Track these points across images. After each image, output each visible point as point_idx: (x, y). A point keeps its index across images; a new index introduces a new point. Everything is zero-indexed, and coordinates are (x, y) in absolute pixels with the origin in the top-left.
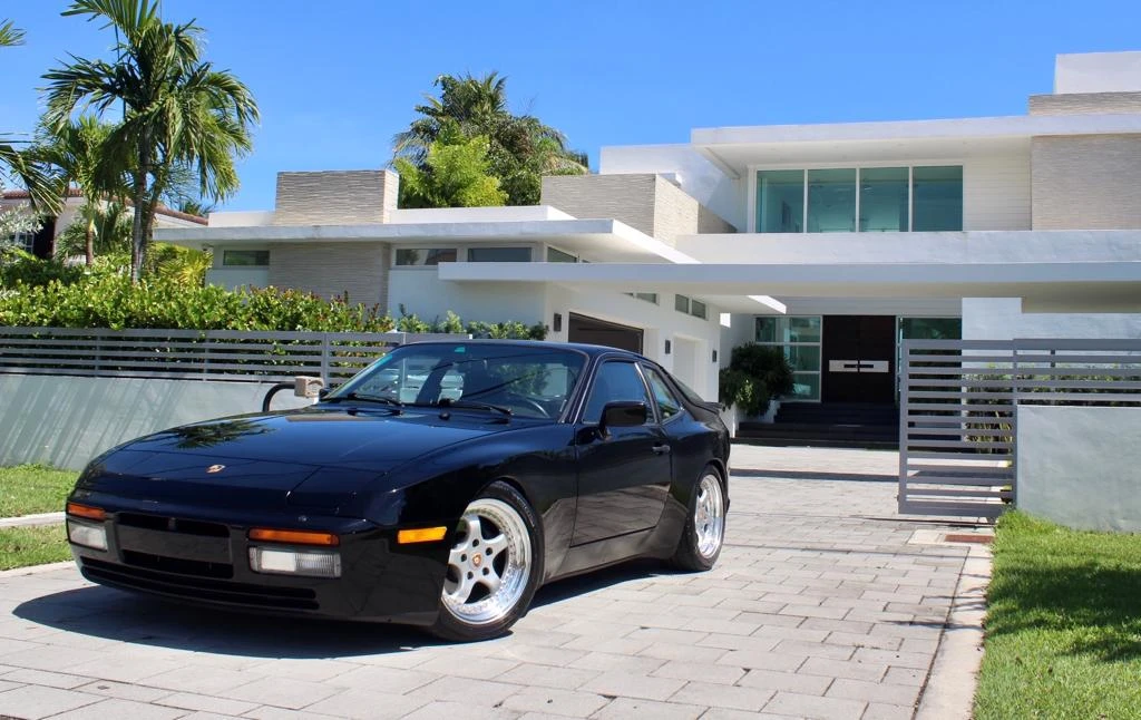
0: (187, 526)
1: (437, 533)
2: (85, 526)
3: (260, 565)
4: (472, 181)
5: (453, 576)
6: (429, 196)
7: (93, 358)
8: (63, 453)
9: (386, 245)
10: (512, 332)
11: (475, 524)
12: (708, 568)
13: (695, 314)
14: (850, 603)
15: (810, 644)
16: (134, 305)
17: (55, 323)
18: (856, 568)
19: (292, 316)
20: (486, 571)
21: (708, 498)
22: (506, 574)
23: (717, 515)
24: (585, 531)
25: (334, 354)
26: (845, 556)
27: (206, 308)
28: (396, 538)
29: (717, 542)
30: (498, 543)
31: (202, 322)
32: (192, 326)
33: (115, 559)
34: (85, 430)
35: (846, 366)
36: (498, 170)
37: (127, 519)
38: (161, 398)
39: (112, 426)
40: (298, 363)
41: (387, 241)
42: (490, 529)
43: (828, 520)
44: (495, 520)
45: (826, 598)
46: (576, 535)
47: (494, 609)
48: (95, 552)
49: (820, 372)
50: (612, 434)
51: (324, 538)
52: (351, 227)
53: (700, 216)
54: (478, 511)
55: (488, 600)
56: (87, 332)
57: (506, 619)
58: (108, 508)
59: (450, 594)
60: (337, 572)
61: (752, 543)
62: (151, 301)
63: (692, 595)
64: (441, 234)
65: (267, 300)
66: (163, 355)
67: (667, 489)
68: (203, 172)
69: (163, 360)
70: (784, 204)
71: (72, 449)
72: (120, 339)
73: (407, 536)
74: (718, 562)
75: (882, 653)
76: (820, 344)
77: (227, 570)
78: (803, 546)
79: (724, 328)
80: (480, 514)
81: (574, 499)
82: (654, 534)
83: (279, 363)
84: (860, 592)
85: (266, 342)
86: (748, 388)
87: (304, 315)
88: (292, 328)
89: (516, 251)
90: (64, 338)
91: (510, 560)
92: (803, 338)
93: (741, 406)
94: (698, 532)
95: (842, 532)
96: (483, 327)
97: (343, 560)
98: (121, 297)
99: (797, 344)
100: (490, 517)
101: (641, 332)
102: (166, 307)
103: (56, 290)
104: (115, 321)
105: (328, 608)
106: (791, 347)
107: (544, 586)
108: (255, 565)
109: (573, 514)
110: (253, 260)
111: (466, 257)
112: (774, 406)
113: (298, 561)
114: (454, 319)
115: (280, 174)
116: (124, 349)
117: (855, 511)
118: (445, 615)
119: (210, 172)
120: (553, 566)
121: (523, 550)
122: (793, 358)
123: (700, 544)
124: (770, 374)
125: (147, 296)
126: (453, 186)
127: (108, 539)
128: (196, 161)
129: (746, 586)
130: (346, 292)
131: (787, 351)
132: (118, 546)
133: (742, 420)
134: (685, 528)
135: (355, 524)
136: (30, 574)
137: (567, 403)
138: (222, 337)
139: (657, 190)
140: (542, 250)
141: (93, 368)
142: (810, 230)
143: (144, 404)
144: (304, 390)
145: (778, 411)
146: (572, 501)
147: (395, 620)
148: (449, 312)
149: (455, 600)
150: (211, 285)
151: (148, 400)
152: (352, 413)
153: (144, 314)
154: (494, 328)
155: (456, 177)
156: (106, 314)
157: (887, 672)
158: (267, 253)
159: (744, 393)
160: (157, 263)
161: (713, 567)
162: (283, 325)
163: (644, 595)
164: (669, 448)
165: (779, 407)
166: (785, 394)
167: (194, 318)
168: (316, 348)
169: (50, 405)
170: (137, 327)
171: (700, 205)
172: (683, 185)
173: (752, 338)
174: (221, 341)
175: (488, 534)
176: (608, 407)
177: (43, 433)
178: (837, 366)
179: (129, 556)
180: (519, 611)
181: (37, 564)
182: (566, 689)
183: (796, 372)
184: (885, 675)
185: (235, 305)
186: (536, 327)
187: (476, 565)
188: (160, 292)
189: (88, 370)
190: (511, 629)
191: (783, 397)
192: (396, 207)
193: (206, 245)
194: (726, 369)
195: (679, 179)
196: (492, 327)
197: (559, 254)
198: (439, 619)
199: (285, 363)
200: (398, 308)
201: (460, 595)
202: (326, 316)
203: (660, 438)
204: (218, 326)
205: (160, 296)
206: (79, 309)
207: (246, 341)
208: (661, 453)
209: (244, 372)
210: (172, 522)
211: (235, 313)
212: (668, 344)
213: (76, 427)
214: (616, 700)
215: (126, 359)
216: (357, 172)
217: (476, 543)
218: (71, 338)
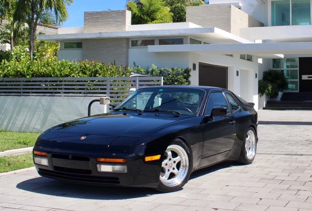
0: (75, 158)
1: (158, 157)
2: (40, 158)
3: (100, 170)
4: (159, 9)
5: (163, 171)
6: (142, 16)
7: (20, 89)
8: (10, 125)
9: (127, 39)
10: (177, 72)
11: (169, 153)
12: (251, 163)
13: (248, 60)
14: (299, 175)
15: (283, 190)
16: (35, 69)
17: (5, 76)
18: (304, 161)
19: (94, 71)
20: (174, 169)
21: (250, 138)
22: (180, 169)
23: (254, 144)
24: (206, 152)
25: (111, 85)
26: (300, 157)
27: (62, 69)
28: (144, 159)
29: (254, 154)
30: (177, 159)
31: (61, 74)
32: (57, 76)
33: (51, 169)
34: (18, 116)
35: (309, 77)
36: (169, 4)
37: (55, 156)
38: (47, 103)
39: (29, 115)
40: (98, 89)
41: (128, 37)
42: (175, 154)
43: (297, 142)
44: (176, 152)
45: (291, 173)
46: (204, 154)
47: (177, 181)
48: (43, 167)
49: (298, 80)
50: (215, 119)
51: (121, 160)
52: (113, 32)
53: (249, 19)
54: (171, 149)
55: (175, 178)
56: (17, 79)
57: (181, 185)
58: (48, 152)
59: (162, 177)
60: (126, 171)
61: (267, 153)
62: (41, 67)
63: (244, 173)
64: (148, 34)
65: (85, 65)
66: (46, 87)
67: (236, 134)
68: (56, 13)
69: (46, 89)
70: (283, 14)
71: (14, 124)
72: (30, 81)
73: (148, 159)
74: (254, 161)
75: (307, 192)
76: (298, 69)
77: (90, 172)
78: (286, 153)
79: (259, 64)
80: (171, 150)
81: (203, 142)
82: (231, 152)
83: (91, 89)
84: (303, 170)
85: (85, 81)
86: (270, 88)
87: (99, 70)
88: (95, 76)
89: (178, 40)
90: (9, 82)
91: (182, 165)
92: (292, 66)
93: (267, 95)
94: (247, 150)
95: (301, 147)
96: (165, 70)
97: (128, 167)
98: (30, 66)
99: (290, 69)
100: (175, 151)
101: (227, 68)
102: (47, 69)
103: (4, 64)
104: (28, 75)
105: (123, 183)
106: (287, 70)
107: (193, 172)
108: (99, 170)
109: (203, 147)
110: (76, 46)
111: (158, 42)
112: (280, 94)
113: (113, 168)
114: (154, 67)
115: (85, 12)
116: (32, 85)
117: (307, 138)
118: (161, 184)
119: (58, 12)
120: (196, 165)
121: (186, 161)
122: (288, 75)
123: (247, 155)
124: (279, 82)
125: (40, 65)
126: (151, 11)
127: (49, 162)
128: (53, 9)
129: (264, 169)
130: (114, 61)
131: (285, 72)
132: (52, 164)
133: (268, 100)
134: (242, 149)
135: (131, 155)
136: (15, 173)
137: (199, 109)
138: (68, 80)
139: (232, 11)
140: (188, 38)
141: (20, 93)
142: (292, 25)
143: (40, 106)
144: (103, 102)
145: (282, 96)
146: (201, 143)
147: (145, 186)
148: (152, 65)
149: (164, 178)
150: (64, 60)
151: (42, 105)
152: (125, 114)
153: (39, 72)
154: (170, 70)
155: (152, 8)
156: (24, 72)
157: (307, 198)
158: (81, 43)
159: (268, 90)
160: (38, 47)
161: (253, 162)
162: (91, 75)
163: (228, 174)
164: (235, 122)
165: (282, 94)
166: (285, 89)
167: (58, 73)
168: (104, 83)
169: (5, 107)
170: (36, 77)
171: (249, 16)
172: (242, 8)
173: (271, 68)
174: (68, 81)
175: (174, 156)
176: (213, 110)
177: (3, 118)
178: (305, 77)
179: (56, 168)
180: (185, 181)
181: (17, 170)
182: (201, 207)
183: (289, 80)
184: (306, 199)
185: (73, 67)
186: (186, 69)
187: (171, 167)
188: (45, 63)
189: (18, 94)
190: (183, 187)
191: (284, 90)
192: (131, 24)
193: (57, 41)
194: (261, 80)
195: (241, 5)
196: (169, 70)
197: (194, 41)
198: (159, 185)
199: (93, 89)
200: (133, 63)
201: (165, 177)
202: (107, 70)
203: (232, 118)
204: (67, 76)
205: (45, 65)
206: (14, 71)
207: (77, 81)
208: (232, 124)
209: (77, 93)
210: (70, 156)
211: (73, 70)
212: (237, 72)
213: (15, 115)
214: (218, 210)
215: (33, 89)
216: (115, 11)
217: (170, 159)
218: (11, 81)
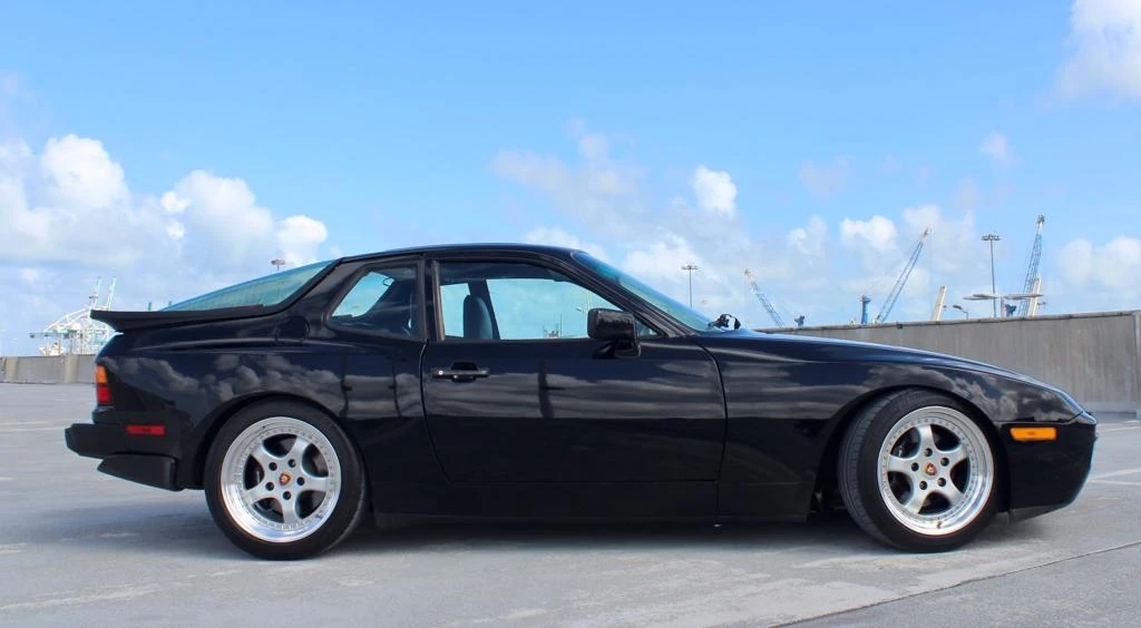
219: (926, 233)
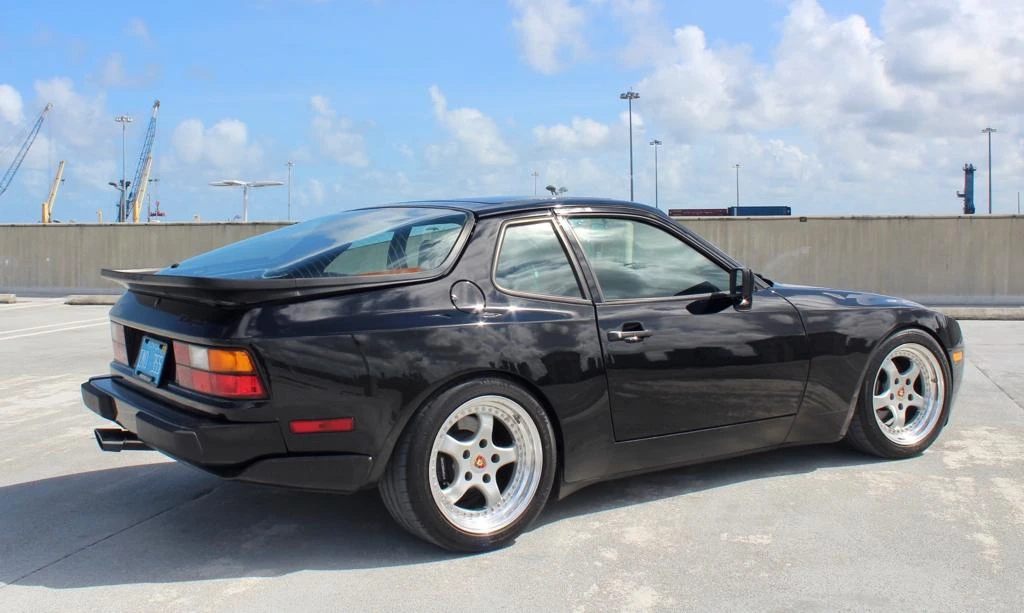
219: (47, 109)
